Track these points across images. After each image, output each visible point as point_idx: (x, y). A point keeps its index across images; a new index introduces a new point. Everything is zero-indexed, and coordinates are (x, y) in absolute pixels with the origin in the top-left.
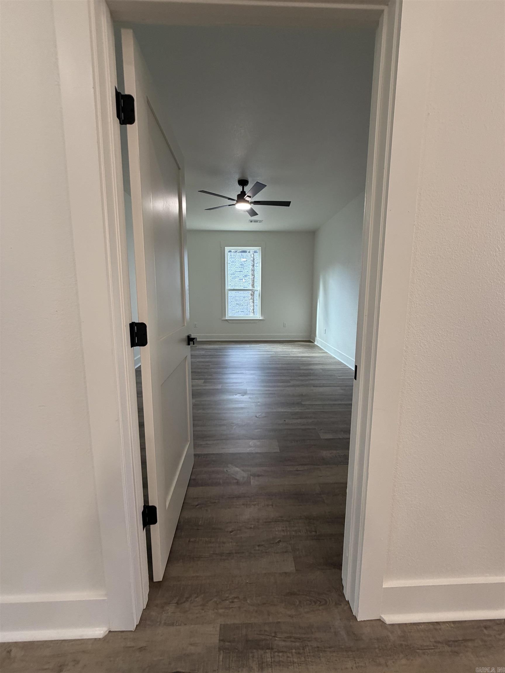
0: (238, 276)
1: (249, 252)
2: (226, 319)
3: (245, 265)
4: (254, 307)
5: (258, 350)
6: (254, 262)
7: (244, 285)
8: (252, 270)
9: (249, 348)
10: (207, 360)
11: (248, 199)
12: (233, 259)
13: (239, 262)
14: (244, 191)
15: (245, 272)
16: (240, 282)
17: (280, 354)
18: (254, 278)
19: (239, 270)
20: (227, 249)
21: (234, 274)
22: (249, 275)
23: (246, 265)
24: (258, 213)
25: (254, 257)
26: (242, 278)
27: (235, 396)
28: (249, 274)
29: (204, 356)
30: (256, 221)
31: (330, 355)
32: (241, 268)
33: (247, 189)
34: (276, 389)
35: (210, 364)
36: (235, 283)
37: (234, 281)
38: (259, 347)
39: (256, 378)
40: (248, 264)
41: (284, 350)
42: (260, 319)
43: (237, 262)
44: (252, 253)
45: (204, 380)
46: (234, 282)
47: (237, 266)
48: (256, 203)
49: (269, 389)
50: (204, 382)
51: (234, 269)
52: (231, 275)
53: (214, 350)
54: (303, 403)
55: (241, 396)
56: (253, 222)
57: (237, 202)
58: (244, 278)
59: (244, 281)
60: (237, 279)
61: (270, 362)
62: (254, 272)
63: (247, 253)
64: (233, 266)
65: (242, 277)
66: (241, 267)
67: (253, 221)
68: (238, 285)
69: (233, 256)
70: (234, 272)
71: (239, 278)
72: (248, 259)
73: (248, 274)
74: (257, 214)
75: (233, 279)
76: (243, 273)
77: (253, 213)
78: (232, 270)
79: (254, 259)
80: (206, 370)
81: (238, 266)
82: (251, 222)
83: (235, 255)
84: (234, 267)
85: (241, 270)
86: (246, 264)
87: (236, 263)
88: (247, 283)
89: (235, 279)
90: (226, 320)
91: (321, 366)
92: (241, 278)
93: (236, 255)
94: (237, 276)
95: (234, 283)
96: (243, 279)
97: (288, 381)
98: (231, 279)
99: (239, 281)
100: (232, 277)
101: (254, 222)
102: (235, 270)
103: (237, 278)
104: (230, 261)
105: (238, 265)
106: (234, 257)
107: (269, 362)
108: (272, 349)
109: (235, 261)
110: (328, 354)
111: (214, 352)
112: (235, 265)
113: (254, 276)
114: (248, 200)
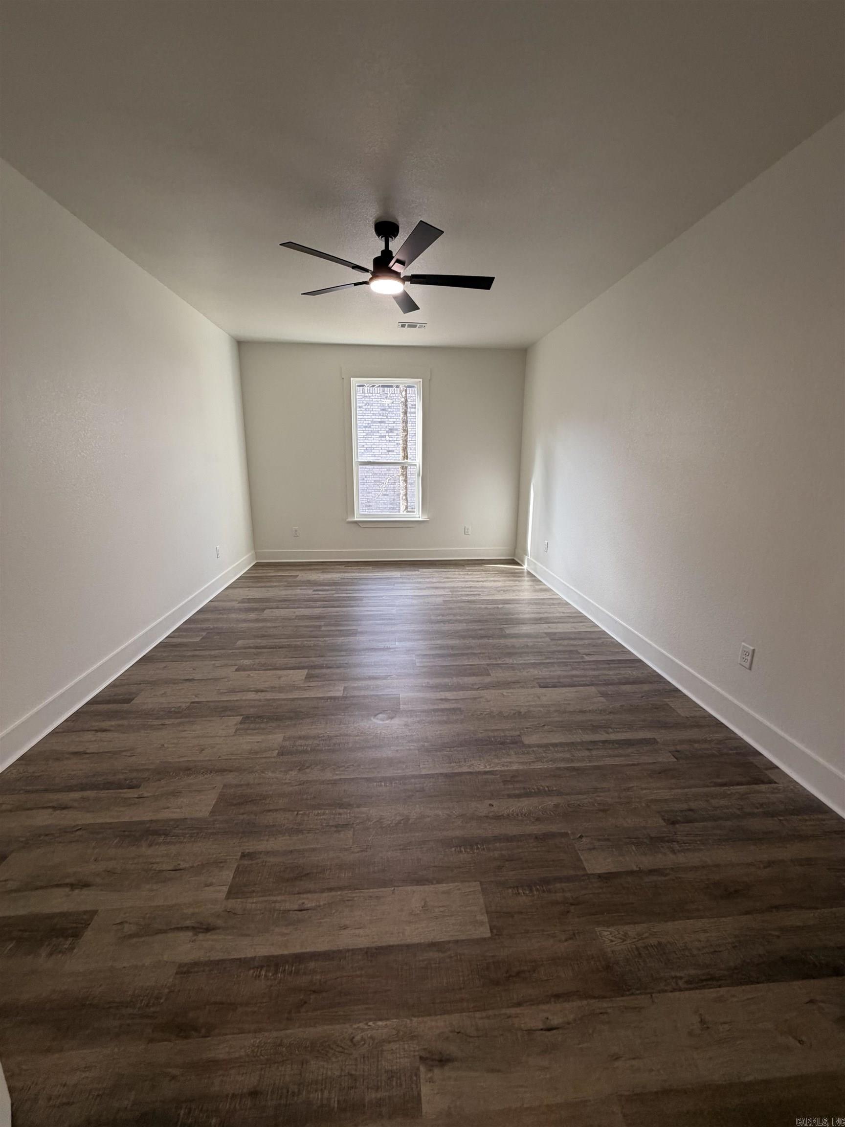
0: (377, 430)
1: (397, 387)
2: (356, 519)
3: (389, 410)
4: (407, 490)
5: (417, 585)
6: (406, 406)
7: (388, 446)
8: (403, 422)
9: (401, 580)
10: (317, 611)
11: (397, 267)
12: (368, 400)
13: (379, 405)
14: (390, 249)
15: (389, 422)
16: (380, 441)
17: (462, 595)
18: (406, 436)
19: (380, 420)
20: (354, 381)
21: (370, 427)
22: (397, 430)
23: (392, 410)
24: (419, 307)
25: (406, 396)
26: (385, 434)
27: (372, 718)
28: (398, 427)
29: (309, 601)
30: (412, 326)
31: (558, 597)
32: (383, 416)
33: (396, 245)
34: (461, 694)
35: (322, 623)
36: (372, 444)
37: (370, 439)
38: (421, 578)
39: (418, 662)
40: (395, 407)
41: (468, 584)
42: (420, 519)
43: (376, 405)
44: (403, 389)
45: (305, 672)
46: (370, 441)
47: (375, 412)
48: (416, 279)
49: (448, 695)
50: (309, 677)
51: (370, 417)
52: (364, 429)
53: (332, 586)
54: (527, 740)
55: (387, 719)
56: (406, 326)
57: (375, 275)
58: (387, 434)
59: (387, 438)
60: (376, 436)
61: (443, 615)
62: (407, 426)
63: (393, 389)
64: (367, 412)
65: (385, 432)
66: (383, 413)
67: (407, 324)
68: (378, 446)
69: (368, 393)
70: (370, 422)
71: (380, 434)
72: (394, 400)
73: (395, 427)
74: (417, 308)
75: (368, 436)
76: (387, 425)
77: (408, 304)
78: (367, 420)
79: (406, 401)
80: (312, 642)
81: (377, 412)
82: (403, 326)
83: (371, 392)
84: (369, 414)
85: (383, 420)
86: (392, 407)
87: (373, 407)
88: (393, 444)
89: (373, 437)
90: (356, 522)
91: (545, 626)
92: (382, 434)
93: (374, 392)
94: (374, 429)
95: (369, 444)
96: (387, 437)
97: (483, 671)
98: (365, 436)
99: (380, 439)
100: (367, 432)
101: (409, 326)
102: (372, 420)
103: (375, 434)
104: (363, 403)
105: (377, 410)
106: (370, 395)
107: (440, 618)
108: (444, 582)
109: (371, 402)
110: (554, 595)
111: (332, 590)
112: (371, 410)
113: (407, 432)
114: (399, 271)
